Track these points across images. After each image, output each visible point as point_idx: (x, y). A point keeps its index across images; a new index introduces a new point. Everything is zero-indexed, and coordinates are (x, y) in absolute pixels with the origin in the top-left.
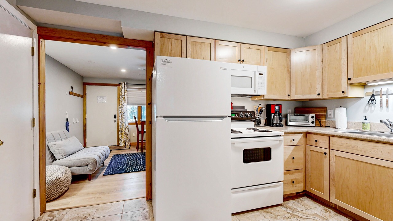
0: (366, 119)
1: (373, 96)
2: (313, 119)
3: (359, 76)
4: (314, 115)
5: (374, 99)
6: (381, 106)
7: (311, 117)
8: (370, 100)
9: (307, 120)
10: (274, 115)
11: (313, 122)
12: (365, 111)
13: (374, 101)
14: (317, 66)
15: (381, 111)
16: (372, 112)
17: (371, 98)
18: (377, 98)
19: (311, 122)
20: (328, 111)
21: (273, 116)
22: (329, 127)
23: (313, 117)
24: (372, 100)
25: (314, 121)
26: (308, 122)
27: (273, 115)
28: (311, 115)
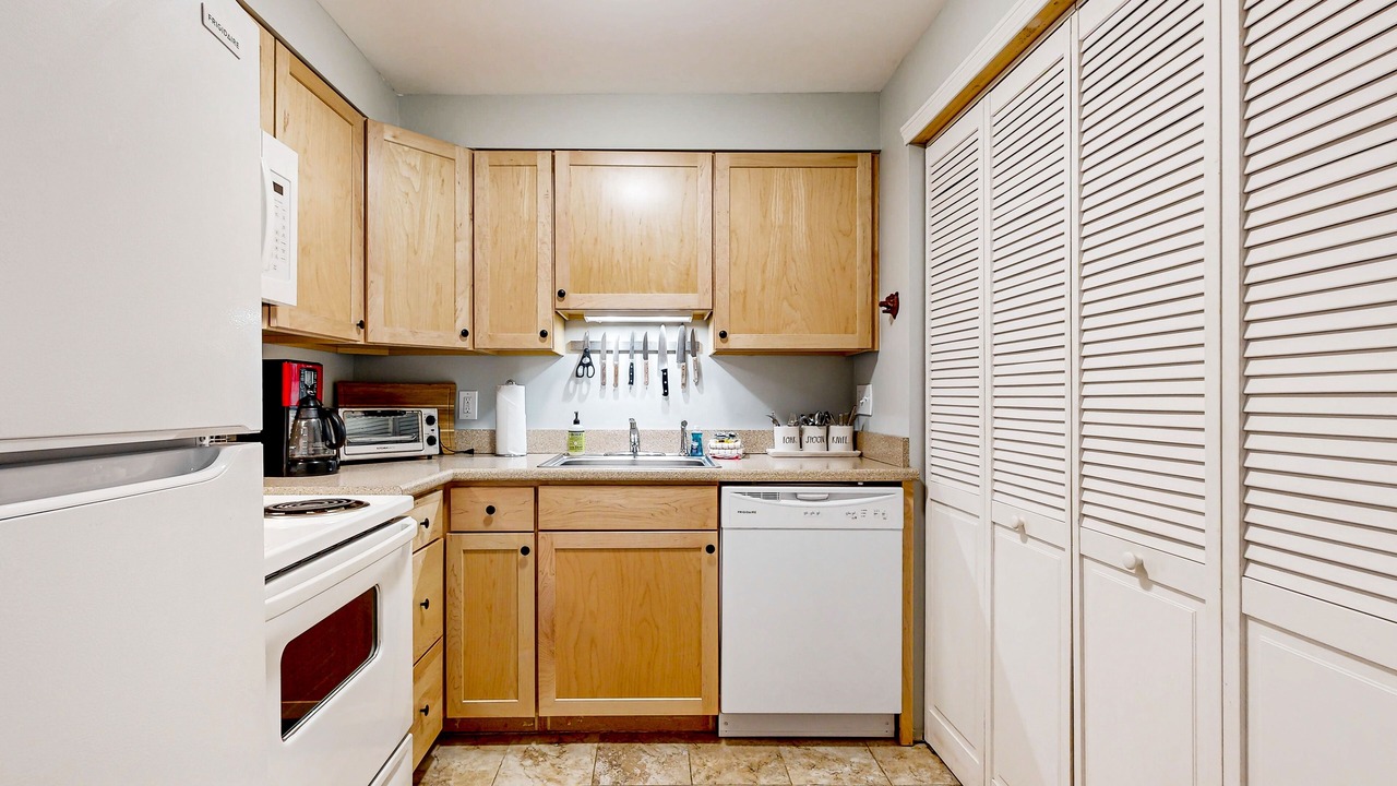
0: (576, 422)
1: (586, 353)
2: (432, 427)
3: (583, 289)
4: (434, 412)
5: (590, 364)
6: (604, 384)
7: (424, 419)
8: (581, 364)
9: (410, 431)
10: (297, 418)
11: (431, 441)
12: (567, 396)
13: (590, 367)
14: (458, 224)
15: (602, 396)
16: (582, 398)
17: (583, 357)
18: (595, 358)
19: (425, 439)
20: (463, 395)
21: (291, 423)
22: (471, 452)
23: (430, 420)
24: (584, 365)
25: (436, 434)
26: (416, 441)
27: (292, 414)
28: (426, 412)
